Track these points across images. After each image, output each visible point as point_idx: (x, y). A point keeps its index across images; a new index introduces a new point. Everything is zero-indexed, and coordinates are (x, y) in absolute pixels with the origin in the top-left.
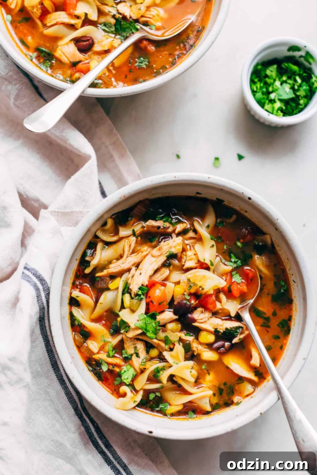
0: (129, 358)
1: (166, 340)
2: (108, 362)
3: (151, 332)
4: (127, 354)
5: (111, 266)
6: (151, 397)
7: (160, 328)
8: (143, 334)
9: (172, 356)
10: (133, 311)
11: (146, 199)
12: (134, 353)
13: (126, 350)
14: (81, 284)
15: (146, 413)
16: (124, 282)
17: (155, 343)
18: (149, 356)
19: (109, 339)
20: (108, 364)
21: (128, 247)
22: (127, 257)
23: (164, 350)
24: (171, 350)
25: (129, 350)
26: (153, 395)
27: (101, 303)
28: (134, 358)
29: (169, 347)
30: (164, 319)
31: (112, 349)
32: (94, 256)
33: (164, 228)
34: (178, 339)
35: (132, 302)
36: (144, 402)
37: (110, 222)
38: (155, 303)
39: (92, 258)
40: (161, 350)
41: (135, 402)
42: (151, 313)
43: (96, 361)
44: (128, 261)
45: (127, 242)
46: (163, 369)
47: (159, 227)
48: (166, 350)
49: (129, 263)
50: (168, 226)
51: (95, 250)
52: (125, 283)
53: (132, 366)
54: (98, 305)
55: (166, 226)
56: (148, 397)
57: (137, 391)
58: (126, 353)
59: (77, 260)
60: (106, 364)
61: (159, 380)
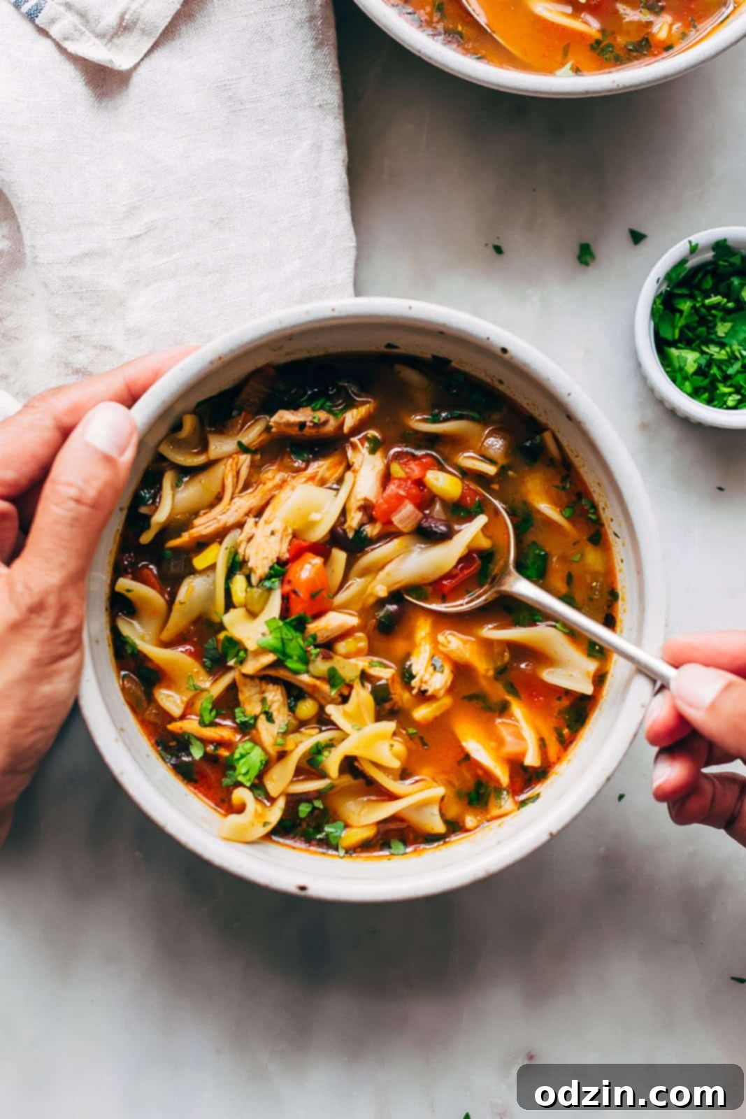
0: (250, 724)
1: (332, 678)
2: (204, 738)
3: (295, 658)
4: (245, 716)
5: (197, 522)
6: (302, 811)
7: (318, 650)
8: (278, 664)
9: (346, 714)
10: (253, 615)
11: (268, 366)
12: (261, 713)
13: (243, 707)
14: (133, 565)
15: (294, 848)
16: (228, 551)
17: (308, 685)
18: (296, 718)
19: (205, 682)
20: (205, 742)
21: (233, 477)
22: (232, 498)
23: (329, 700)
24: (345, 699)
25: (251, 705)
26: (307, 807)
27: (182, 601)
28: (262, 724)
29: (339, 693)
30: (325, 629)
31: (210, 706)
32: (157, 504)
33: (315, 424)
34: (358, 673)
35: (249, 595)
36: (288, 823)
37: (189, 423)
38: (302, 595)
39: (153, 508)
40: (323, 701)
41: (265, 824)
42: (293, 617)
43: (176, 736)
44: (234, 507)
45: (231, 465)
46: (331, 745)
47: (302, 425)
48: (333, 701)
49: (236, 511)
50: (323, 419)
51: (160, 489)
52: (230, 553)
53: (257, 742)
54: (176, 607)
55: (319, 420)
56: (297, 812)
57: (272, 800)
58: (243, 713)
59: (121, 509)
60: (198, 743)
61: (321, 770)
